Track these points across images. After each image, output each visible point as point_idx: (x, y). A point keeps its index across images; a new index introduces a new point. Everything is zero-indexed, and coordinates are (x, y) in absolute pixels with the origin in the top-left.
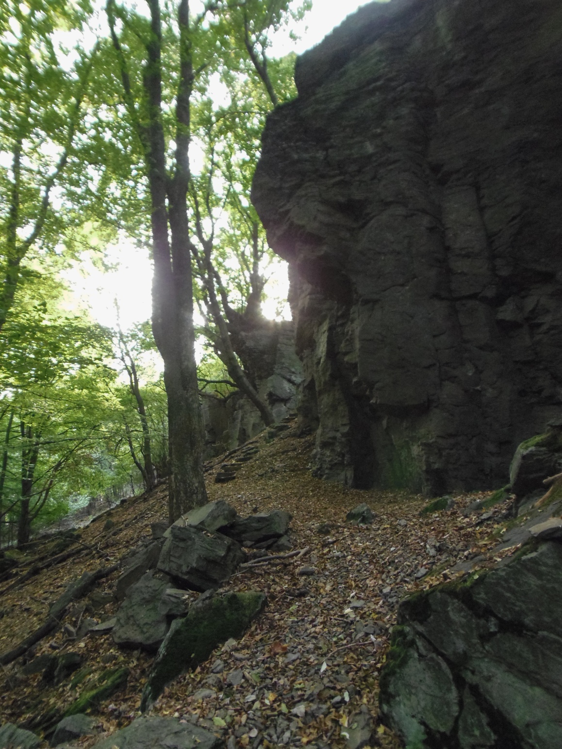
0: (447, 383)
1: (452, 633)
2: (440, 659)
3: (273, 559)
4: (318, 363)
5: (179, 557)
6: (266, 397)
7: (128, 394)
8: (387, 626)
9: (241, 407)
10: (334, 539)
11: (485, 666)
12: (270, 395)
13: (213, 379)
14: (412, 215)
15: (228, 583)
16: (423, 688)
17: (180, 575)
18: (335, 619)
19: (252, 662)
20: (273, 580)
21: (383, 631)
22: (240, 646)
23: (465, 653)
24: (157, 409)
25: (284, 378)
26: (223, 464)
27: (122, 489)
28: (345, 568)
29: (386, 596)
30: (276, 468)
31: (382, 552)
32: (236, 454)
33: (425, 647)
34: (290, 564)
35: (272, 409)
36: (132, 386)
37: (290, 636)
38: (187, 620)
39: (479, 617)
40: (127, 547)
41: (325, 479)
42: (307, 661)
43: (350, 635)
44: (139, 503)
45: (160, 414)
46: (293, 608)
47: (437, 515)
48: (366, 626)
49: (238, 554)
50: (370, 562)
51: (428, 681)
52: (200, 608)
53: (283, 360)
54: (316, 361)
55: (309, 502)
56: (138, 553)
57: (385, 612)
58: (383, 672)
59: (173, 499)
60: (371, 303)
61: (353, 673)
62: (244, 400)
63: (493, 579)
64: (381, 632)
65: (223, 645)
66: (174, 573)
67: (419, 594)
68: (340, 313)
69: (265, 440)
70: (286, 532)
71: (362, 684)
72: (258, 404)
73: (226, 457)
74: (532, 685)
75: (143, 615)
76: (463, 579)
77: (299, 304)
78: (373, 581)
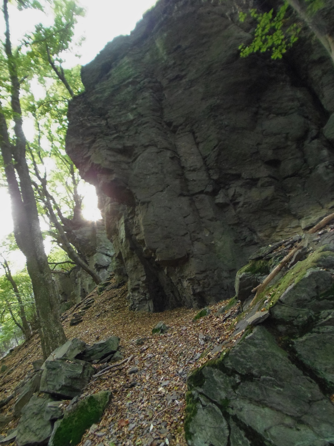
0: (196, 242)
1: (218, 388)
2: (214, 405)
3: (112, 367)
4: (122, 242)
5: (53, 381)
6: (94, 267)
7: (5, 280)
8: (184, 393)
9: (80, 276)
10: (147, 347)
11: (238, 403)
12: (96, 265)
13: (60, 261)
14: (161, 151)
15: (87, 390)
16: (208, 424)
17: (55, 392)
18: (154, 396)
19: (108, 436)
20: (114, 381)
21: (182, 396)
22: (100, 428)
23: (226, 398)
24: (26, 287)
25: (104, 254)
26: (73, 313)
27: (10, 342)
28: (155, 363)
29: (181, 375)
30: (107, 309)
31: (175, 349)
32: (80, 306)
33: (205, 401)
34: (123, 369)
35: (99, 274)
36: (7, 275)
37: (129, 413)
38: (64, 419)
39: (230, 376)
40: (18, 381)
41: (137, 310)
42: (141, 426)
43: (164, 404)
44: (22, 350)
45: (28, 289)
46: (129, 395)
47: (202, 320)
48: (172, 395)
49: (91, 369)
50: (169, 356)
51: (210, 420)
52: (71, 410)
53: (101, 243)
54: (120, 242)
55: (130, 326)
56: (26, 383)
57: (181, 384)
58: (185, 421)
59: (44, 343)
60: (146, 204)
61: (169, 426)
62: (80, 271)
63: (233, 353)
64: (181, 397)
65: (89, 430)
66: (52, 391)
67: (196, 370)
68: (129, 212)
69: (98, 293)
70: (118, 349)
71: (175, 431)
72: (89, 272)
73: (75, 309)
74: (263, 408)
75: (34, 424)
76: (218, 356)
77: (105, 209)
78: (173, 367)
